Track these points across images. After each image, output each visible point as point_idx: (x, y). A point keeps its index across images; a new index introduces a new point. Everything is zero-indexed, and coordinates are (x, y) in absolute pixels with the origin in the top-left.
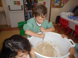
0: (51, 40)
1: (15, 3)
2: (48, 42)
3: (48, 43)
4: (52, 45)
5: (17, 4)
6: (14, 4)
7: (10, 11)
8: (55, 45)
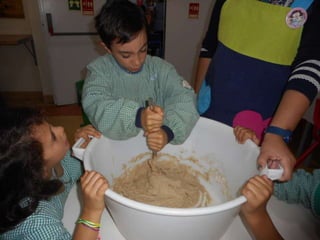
0: (194, 152)
1: (75, 5)
2: (181, 158)
3: (182, 162)
4: (197, 173)
5: (79, 9)
6: (71, 9)
7: (55, 37)
8: (207, 174)
